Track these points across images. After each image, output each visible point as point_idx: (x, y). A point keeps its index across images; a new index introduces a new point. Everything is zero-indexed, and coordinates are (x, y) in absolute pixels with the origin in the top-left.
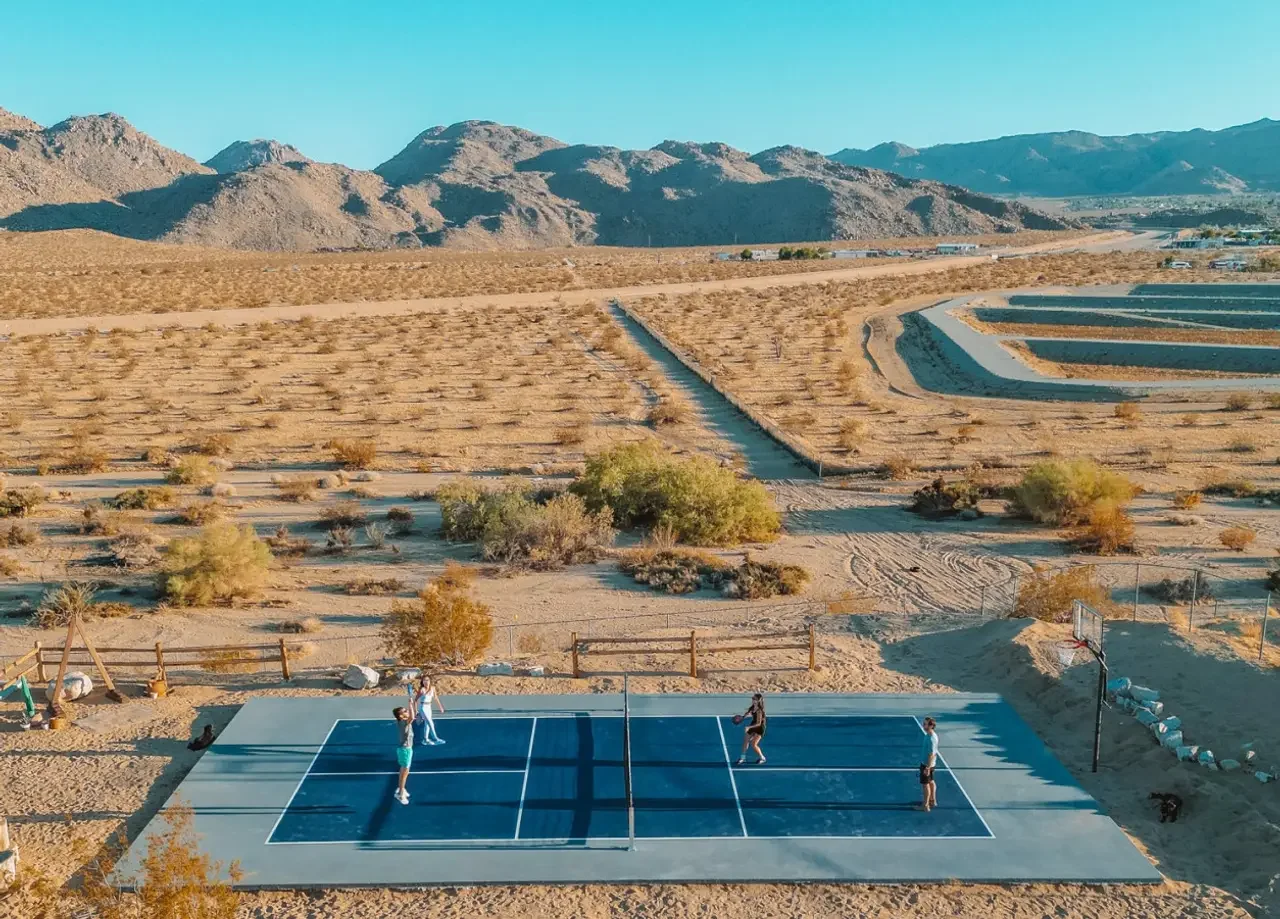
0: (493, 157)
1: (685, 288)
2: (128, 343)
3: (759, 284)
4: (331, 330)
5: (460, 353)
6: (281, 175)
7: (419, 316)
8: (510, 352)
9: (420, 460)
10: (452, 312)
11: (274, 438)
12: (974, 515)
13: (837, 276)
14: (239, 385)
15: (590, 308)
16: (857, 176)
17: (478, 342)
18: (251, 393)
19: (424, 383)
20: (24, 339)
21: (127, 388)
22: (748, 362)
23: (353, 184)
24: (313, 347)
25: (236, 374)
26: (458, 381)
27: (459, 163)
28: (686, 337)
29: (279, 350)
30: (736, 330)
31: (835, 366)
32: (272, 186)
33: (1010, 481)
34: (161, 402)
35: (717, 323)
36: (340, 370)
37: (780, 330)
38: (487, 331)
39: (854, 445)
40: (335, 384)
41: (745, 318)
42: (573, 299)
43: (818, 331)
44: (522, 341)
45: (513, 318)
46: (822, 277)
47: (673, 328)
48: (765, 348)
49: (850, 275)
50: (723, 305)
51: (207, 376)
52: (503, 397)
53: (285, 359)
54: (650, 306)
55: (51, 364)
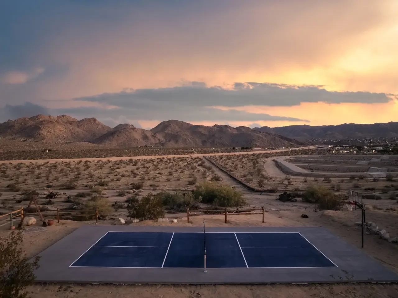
0: (177, 127)
1: (220, 154)
2: (89, 163)
3: (237, 154)
4: (136, 162)
5: (166, 166)
6: (129, 131)
7: (158, 159)
8: (179, 166)
9: (154, 187)
10: (165, 158)
11: (119, 183)
12: (295, 200)
13: (255, 152)
14: (113, 172)
15: (198, 158)
16: (258, 132)
17: (171, 164)
18: (115, 174)
19: (157, 172)
20: (65, 163)
21: (86, 172)
22: (236, 168)
23: (145, 133)
24: (132, 164)
25: (113, 169)
26: (166, 172)
27: (170, 129)
28: (221, 163)
29: (123, 165)
30: (232, 162)
31: (256, 169)
32: (127, 133)
33: (301, 193)
34: (93, 175)
35: (228, 161)
36: (137, 169)
37: (243, 162)
38: (173, 161)
39: (262, 185)
40: (136, 172)
41: (235, 160)
42: (194, 156)
43: (251, 163)
44: (182, 164)
45: (179, 159)
46: (252, 153)
47: (217, 162)
48: (239, 166)
49: (258, 152)
50: (229, 158)
51: (106, 170)
52: (176, 175)
53: (125, 167)
54: (212, 157)
55: (70, 167)
